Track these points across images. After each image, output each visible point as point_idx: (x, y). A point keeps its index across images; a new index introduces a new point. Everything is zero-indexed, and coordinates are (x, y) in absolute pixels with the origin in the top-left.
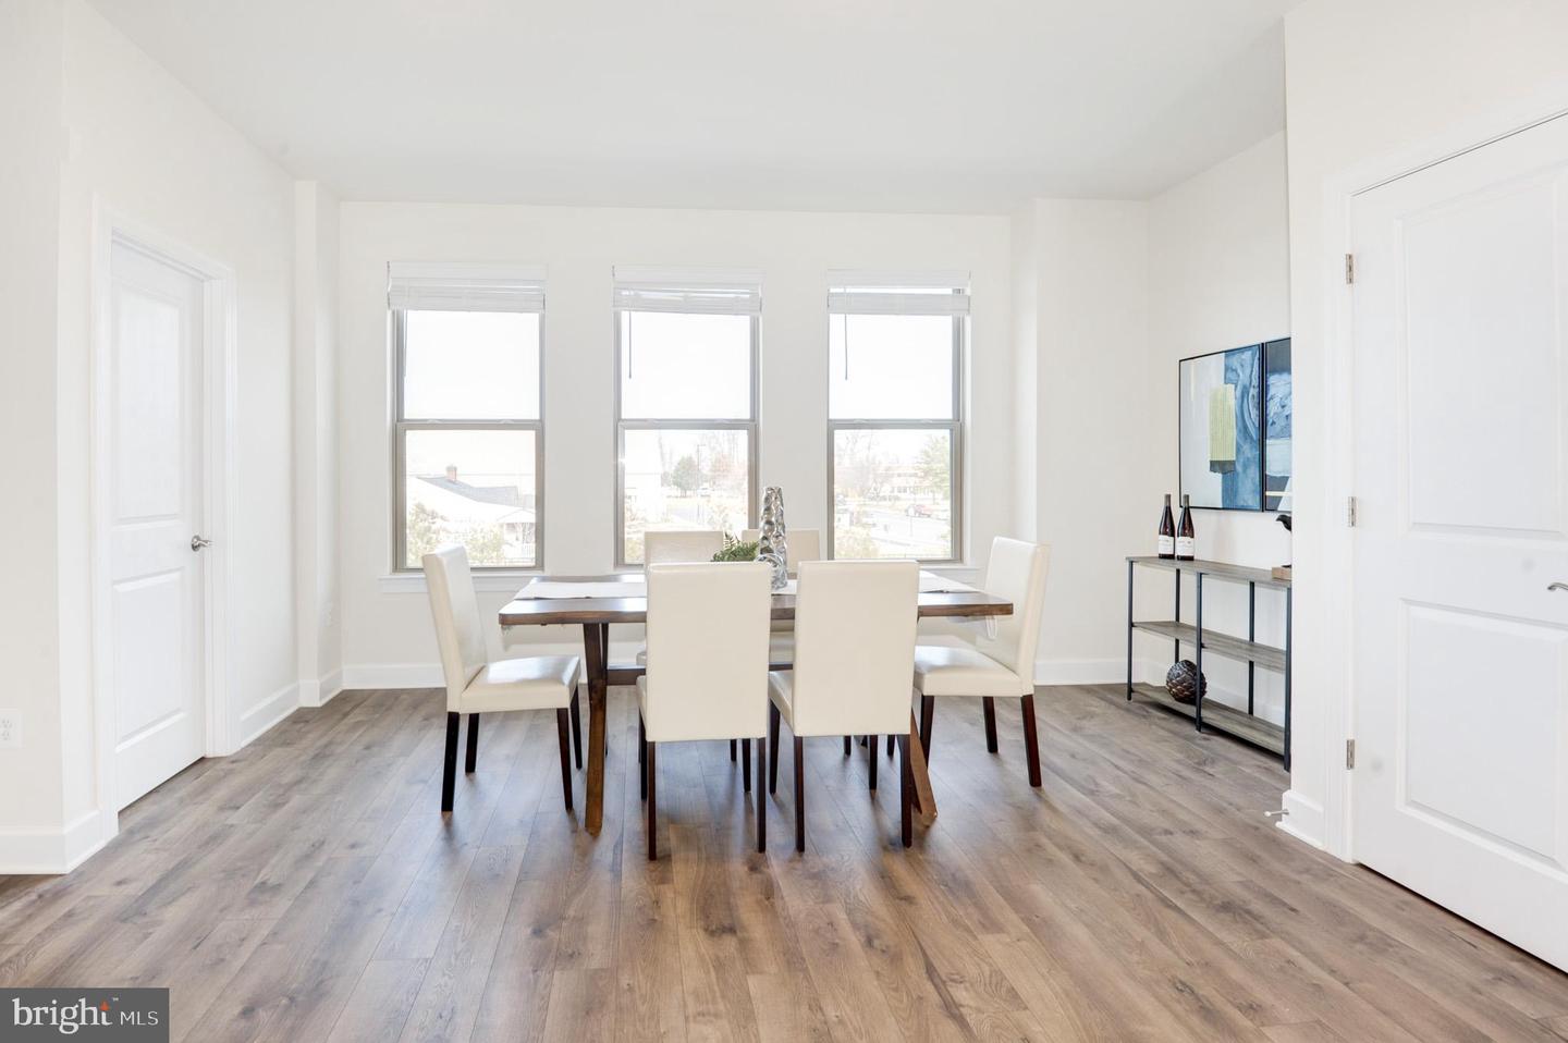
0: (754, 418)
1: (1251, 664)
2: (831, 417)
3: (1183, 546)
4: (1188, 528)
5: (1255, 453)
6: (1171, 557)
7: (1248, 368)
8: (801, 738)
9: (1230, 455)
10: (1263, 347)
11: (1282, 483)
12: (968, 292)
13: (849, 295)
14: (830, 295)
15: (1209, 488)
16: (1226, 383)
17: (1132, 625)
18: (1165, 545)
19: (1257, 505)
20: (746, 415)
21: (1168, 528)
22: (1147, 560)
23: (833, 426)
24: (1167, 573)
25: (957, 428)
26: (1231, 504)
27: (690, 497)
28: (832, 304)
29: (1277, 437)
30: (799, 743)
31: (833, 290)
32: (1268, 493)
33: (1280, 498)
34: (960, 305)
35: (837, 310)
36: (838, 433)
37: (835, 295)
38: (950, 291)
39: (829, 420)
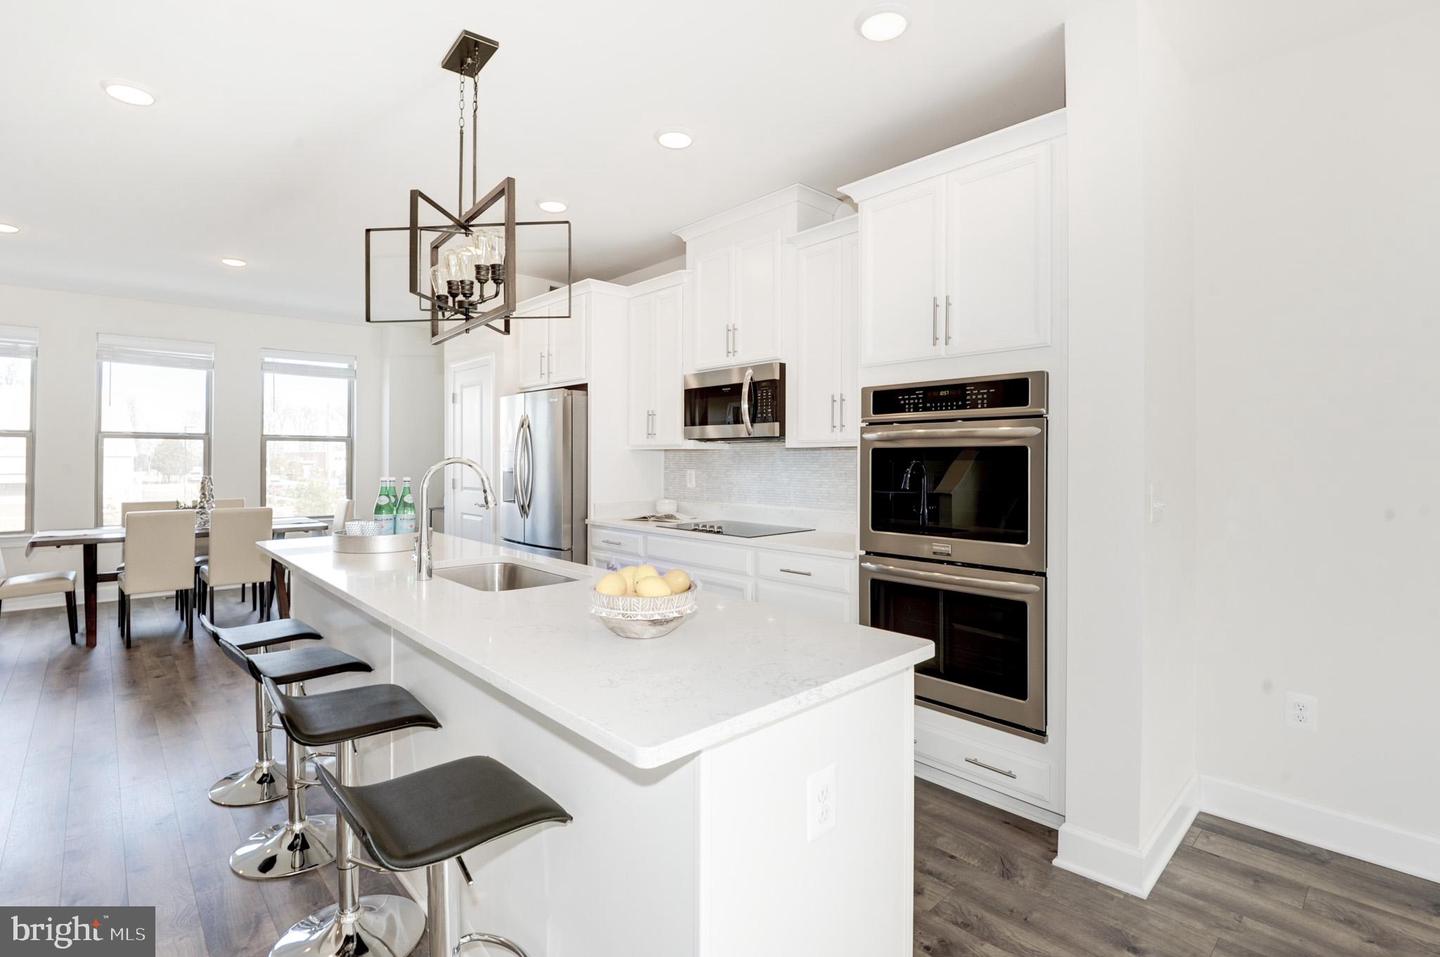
0: (208, 433)
2: (265, 433)
12: (355, 367)
13: (278, 363)
14: (263, 363)
20: (203, 431)
23: (264, 439)
25: (350, 441)
27: (176, 482)
28: (265, 367)
30: (213, 591)
31: (267, 359)
34: (351, 374)
35: (270, 370)
36: (269, 443)
37: (268, 363)
38: (345, 366)
39: (262, 435)
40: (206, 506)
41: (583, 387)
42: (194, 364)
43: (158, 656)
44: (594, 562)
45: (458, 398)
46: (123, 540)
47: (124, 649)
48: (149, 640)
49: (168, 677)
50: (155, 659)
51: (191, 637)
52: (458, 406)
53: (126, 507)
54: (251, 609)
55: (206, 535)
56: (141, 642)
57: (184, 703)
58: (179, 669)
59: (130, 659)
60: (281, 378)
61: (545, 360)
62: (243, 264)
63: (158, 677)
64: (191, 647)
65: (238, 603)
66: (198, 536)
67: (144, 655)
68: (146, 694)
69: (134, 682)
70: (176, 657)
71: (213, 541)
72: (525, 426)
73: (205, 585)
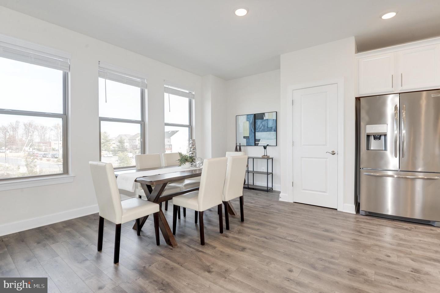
0: (143, 120)
1: (253, 174)
4: (240, 150)
5: (253, 134)
7: (252, 118)
9: (248, 135)
10: (255, 115)
11: (259, 140)
12: (194, 93)
15: (244, 142)
16: (247, 121)
19: (254, 145)
21: (236, 150)
26: (248, 145)
28: (165, 90)
29: (258, 132)
31: (165, 86)
32: (256, 142)
33: (259, 143)
34: (192, 96)
45: (297, 102)
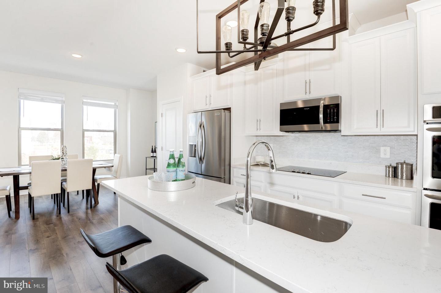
0: (62, 129)
2: (84, 129)
3: (155, 155)
4: (155, 152)
6: (153, 157)
8: (69, 192)
12: (117, 104)
13: (88, 102)
14: (83, 102)
17: (146, 169)
18: (152, 154)
20: (60, 128)
21: (152, 152)
22: (149, 157)
23: (84, 131)
24: (153, 159)
25: (115, 132)
28: (84, 103)
30: (68, 193)
31: (84, 100)
34: (116, 107)
35: (85, 105)
36: (85, 132)
37: (85, 102)
38: (113, 104)
39: (83, 129)
40: (64, 157)
41: (229, 109)
42: (57, 101)
43: (47, 224)
44: (235, 183)
45: (164, 115)
46: (30, 173)
47: (32, 220)
48: (42, 215)
49: (53, 237)
50: (46, 226)
51: (60, 213)
52: (164, 118)
53: (31, 158)
54: (82, 198)
55: (66, 170)
56: (39, 216)
57: (62, 254)
58: (57, 232)
59: (35, 226)
60: (90, 108)
61: (208, 99)
62: (80, 57)
63: (48, 237)
64: (61, 218)
65: (76, 195)
66: (62, 170)
67: (40, 222)
68: (44, 249)
69: (38, 240)
70: (55, 225)
71: (68, 172)
72: (202, 127)
73: (64, 191)
